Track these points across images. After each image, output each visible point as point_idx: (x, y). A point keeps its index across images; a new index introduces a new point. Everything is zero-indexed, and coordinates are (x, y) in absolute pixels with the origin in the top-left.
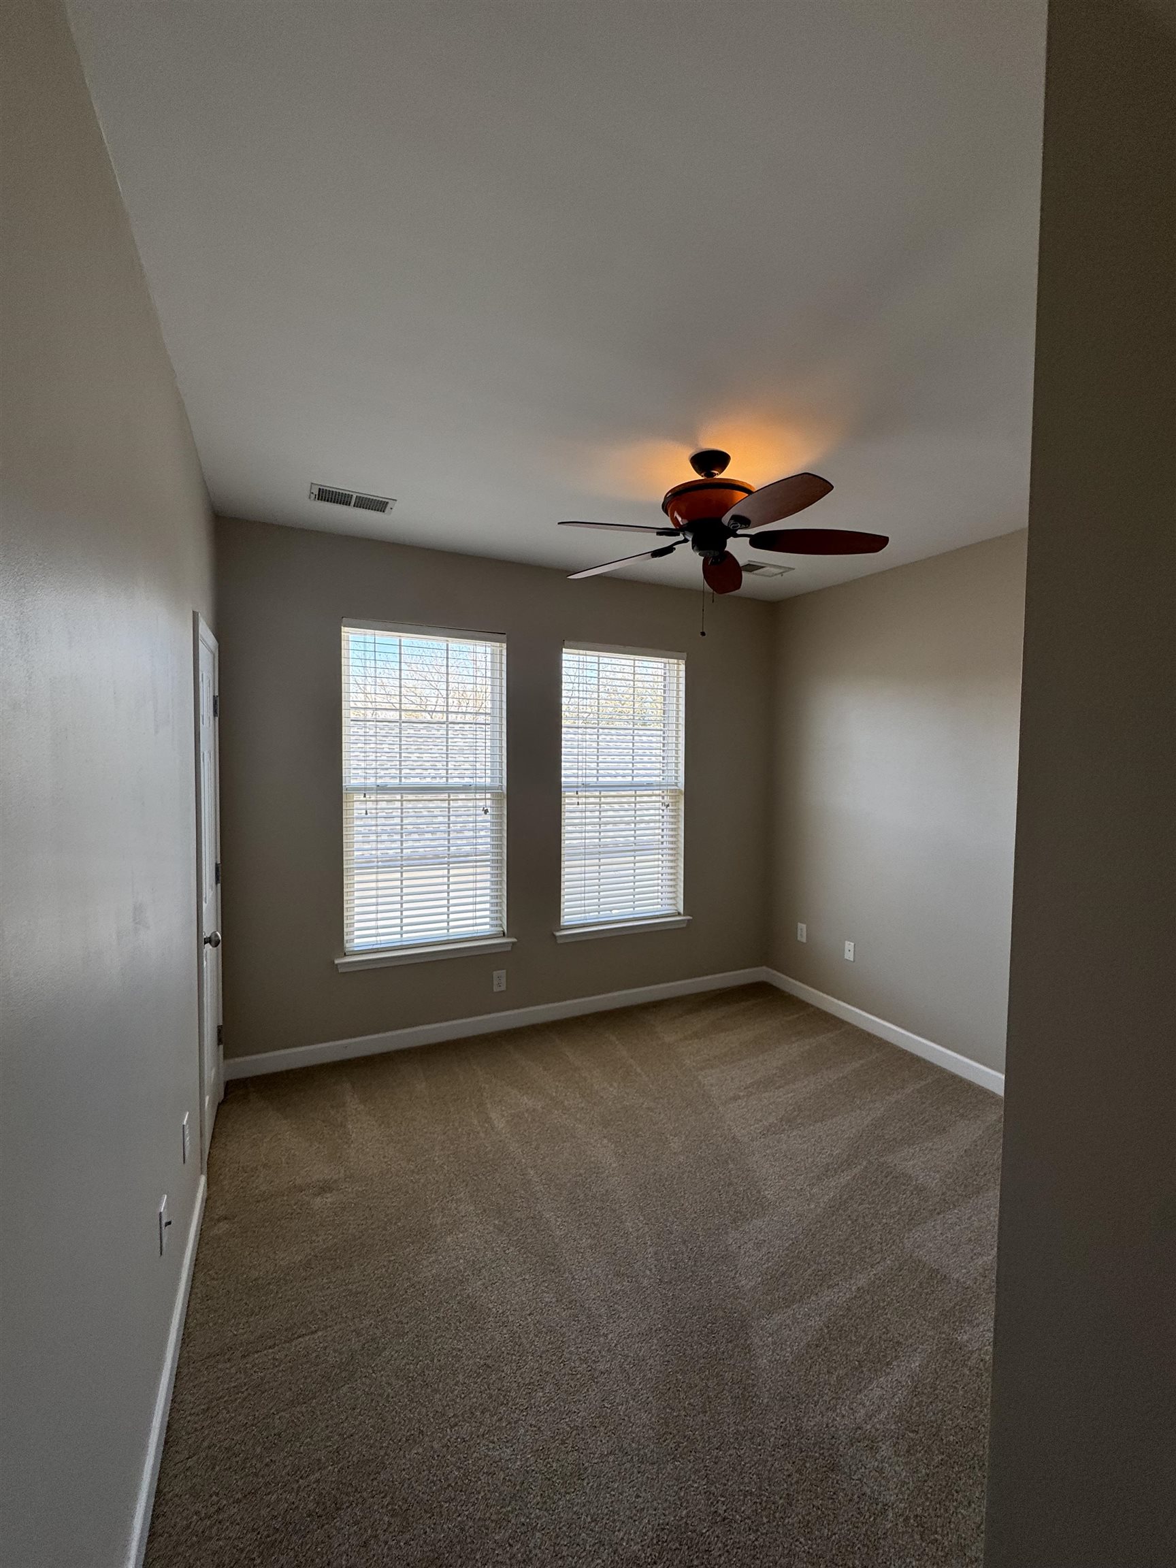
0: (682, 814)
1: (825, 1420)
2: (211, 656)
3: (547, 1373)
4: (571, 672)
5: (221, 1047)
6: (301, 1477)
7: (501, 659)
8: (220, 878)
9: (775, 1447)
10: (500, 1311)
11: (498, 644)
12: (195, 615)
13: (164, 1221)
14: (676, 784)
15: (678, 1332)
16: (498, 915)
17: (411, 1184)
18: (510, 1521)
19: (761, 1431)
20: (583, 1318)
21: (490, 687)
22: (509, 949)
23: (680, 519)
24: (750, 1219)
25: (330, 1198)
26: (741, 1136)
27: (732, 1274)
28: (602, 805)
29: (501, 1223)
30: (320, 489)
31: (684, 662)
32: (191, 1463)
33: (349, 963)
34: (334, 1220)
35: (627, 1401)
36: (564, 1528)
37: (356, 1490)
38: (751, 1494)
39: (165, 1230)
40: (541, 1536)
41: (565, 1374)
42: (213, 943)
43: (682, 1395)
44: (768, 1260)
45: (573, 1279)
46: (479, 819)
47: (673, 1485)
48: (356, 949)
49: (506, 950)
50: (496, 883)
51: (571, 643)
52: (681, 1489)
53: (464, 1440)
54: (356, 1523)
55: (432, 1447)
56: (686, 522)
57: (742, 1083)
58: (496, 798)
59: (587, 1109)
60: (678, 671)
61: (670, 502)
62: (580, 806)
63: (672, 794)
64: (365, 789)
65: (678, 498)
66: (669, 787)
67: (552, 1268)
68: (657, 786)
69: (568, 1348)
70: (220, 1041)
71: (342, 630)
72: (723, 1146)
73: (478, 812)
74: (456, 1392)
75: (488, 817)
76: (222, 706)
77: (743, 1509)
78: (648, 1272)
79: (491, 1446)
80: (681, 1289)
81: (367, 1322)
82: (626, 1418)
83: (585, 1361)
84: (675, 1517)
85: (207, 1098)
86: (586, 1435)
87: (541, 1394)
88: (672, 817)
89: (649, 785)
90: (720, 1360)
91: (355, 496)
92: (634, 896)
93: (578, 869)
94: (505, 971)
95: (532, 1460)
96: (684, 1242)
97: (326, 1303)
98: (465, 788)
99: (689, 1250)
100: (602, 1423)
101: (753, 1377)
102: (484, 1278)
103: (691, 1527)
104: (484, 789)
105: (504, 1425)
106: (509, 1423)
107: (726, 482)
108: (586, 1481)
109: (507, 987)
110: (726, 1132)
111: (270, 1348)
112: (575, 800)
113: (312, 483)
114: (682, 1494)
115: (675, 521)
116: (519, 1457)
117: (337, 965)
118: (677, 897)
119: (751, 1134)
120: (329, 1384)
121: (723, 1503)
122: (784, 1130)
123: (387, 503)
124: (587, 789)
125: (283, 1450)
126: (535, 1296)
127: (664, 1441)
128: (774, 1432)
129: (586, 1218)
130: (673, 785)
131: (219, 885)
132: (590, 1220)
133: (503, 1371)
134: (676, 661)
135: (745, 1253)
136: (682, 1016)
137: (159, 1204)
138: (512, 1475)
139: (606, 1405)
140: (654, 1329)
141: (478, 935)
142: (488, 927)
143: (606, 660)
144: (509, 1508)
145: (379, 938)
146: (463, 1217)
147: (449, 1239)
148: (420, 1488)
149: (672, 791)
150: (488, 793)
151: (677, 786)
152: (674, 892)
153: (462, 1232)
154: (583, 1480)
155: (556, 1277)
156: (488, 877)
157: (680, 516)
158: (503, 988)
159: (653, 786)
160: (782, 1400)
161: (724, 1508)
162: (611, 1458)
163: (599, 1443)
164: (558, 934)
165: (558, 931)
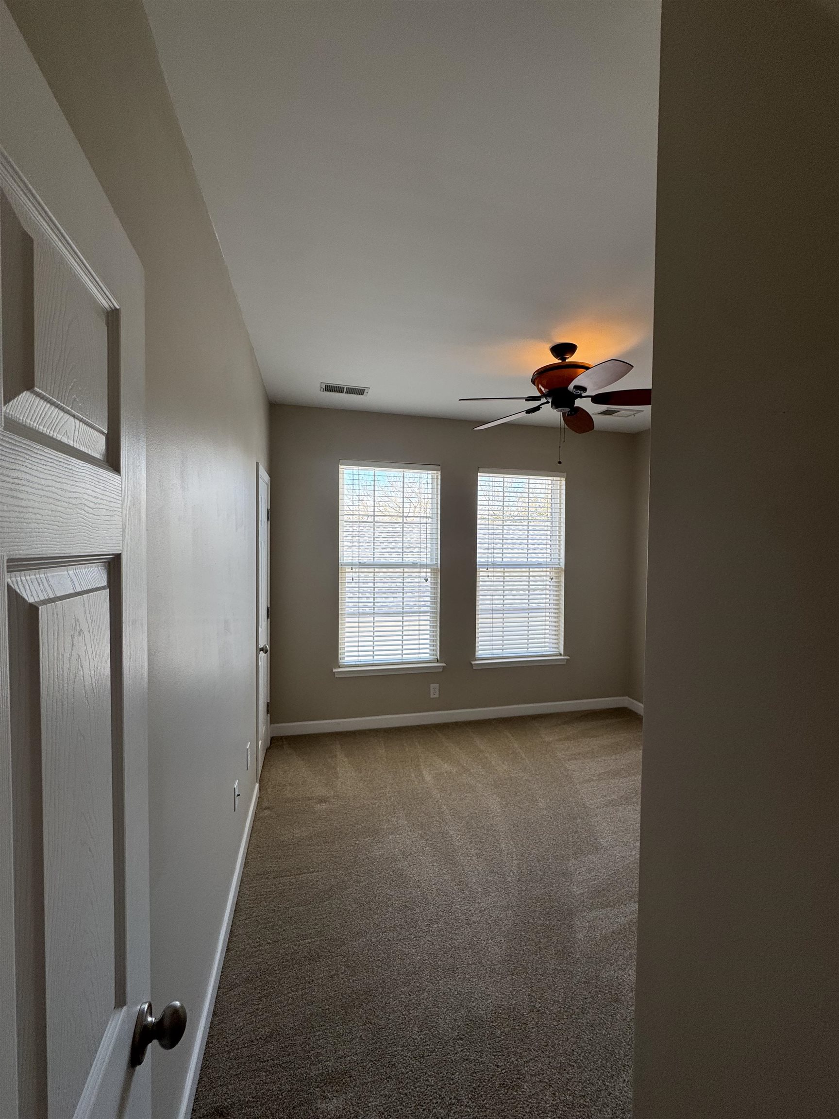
0: (563, 585)
1: (616, 975)
2: (266, 486)
3: (441, 916)
4: (484, 488)
5: (269, 715)
6: (301, 940)
7: (437, 481)
8: (269, 616)
9: (579, 982)
10: (417, 880)
11: (435, 472)
12: (257, 464)
13: (237, 793)
14: (559, 564)
15: (526, 910)
16: (434, 648)
17: (371, 805)
18: (410, 984)
19: (571, 972)
20: (467, 892)
21: (430, 500)
22: (441, 670)
23: (543, 389)
24: (586, 855)
25: (324, 806)
26: (590, 805)
27: (568, 884)
28: (505, 578)
29: (423, 833)
30: (326, 385)
31: (564, 479)
32: (247, 922)
33: (340, 672)
34: (326, 817)
35: (487, 940)
36: (441, 994)
37: (329, 951)
38: (558, 1002)
39: (237, 798)
40: (427, 995)
41: (451, 919)
42: (264, 651)
43: (523, 943)
44: (594, 880)
45: (463, 870)
46: (422, 584)
47: (510, 987)
48: (346, 664)
49: (438, 671)
50: (434, 627)
51: (484, 469)
52: (514, 990)
53: (389, 940)
54: (328, 966)
55: (371, 940)
56: (547, 390)
57: (597, 772)
58: (433, 571)
59: (485, 776)
60: (561, 485)
61: (536, 379)
62: (489, 578)
63: (556, 571)
64: (352, 565)
65: (542, 376)
66: (553, 566)
67: (451, 862)
68: (544, 565)
69: (455, 906)
70: (268, 712)
71: (340, 467)
72: (576, 809)
73: (421, 580)
74: (387, 916)
75: (428, 584)
76: (272, 515)
77: (551, 1008)
78: (511, 874)
79: (404, 946)
80: (532, 886)
81: (340, 872)
82: (486, 948)
83: (465, 914)
84: (508, 1003)
85: (260, 742)
86: (460, 952)
87: (436, 926)
88: (556, 586)
89: (540, 564)
90: (551, 929)
91: (345, 387)
92: (528, 640)
93: (488, 620)
94: (438, 685)
95: (427, 957)
96: (539, 861)
97: (319, 859)
98: (414, 565)
99: (541, 866)
100: (470, 948)
101: (571, 942)
102: (410, 861)
103: (517, 1010)
104: (426, 566)
105: (413, 937)
106: (416, 937)
107: (573, 364)
108: (457, 974)
109: (439, 695)
110: (579, 801)
111: (288, 876)
112: (486, 574)
113: (321, 383)
114: (514, 993)
115: (540, 390)
116: (419, 954)
117: (334, 672)
118: (559, 643)
119: (597, 803)
120: (318, 899)
121: (540, 1003)
122: (622, 804)
123: (365, 390)
124: (494, 566)
125: (292, 925)
126: (439, 875)
127: (507, 964)
128: (580, 974)
129: (476, 838)
130: (557, 565)
131: (269, 619)
132: (479, 840)
133: (415, 910)
134: (559, 478)
135: (579, 873)
136: (560, 725)
137: (235, 783)
138: (414, 962)
139: (474, 939)
140: (511, 905)
141: (421, 660)
142: (428, 655)
143: (509, 480)
144: (411, 978)
145: (359, 658)
146: (400, 826)
147: (391, 837)
148: (362, 958)
149: (556, 568)
150: (428, 568)
151: (559, 565)
152: (557, 639)
153: (399, 835)
154: (455, 973)
155: (453, 867)
156: (428, 623)
157: (543, 387)
158: (437, 696)
159: (542, 565)
160: (590, 958)
161: (540, 1005)
162: (473, 966)
163: (467, 957)
164: (473, 663)
165: (473, 661)
